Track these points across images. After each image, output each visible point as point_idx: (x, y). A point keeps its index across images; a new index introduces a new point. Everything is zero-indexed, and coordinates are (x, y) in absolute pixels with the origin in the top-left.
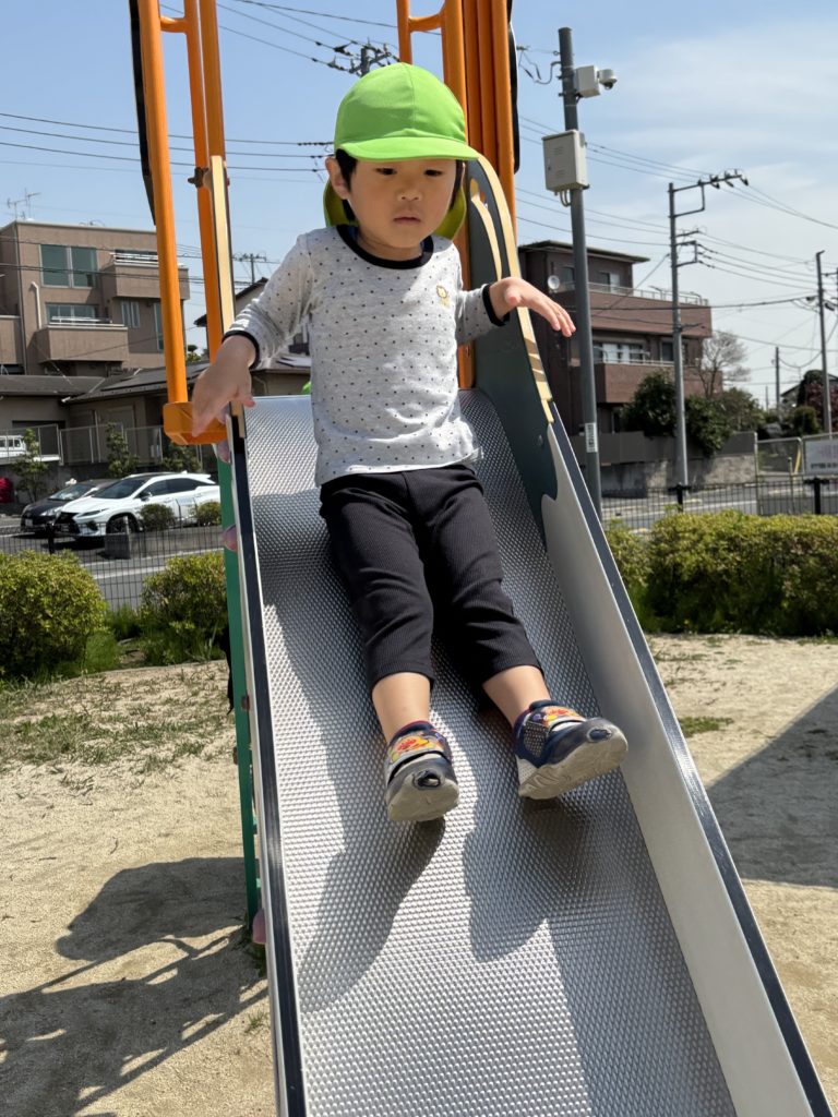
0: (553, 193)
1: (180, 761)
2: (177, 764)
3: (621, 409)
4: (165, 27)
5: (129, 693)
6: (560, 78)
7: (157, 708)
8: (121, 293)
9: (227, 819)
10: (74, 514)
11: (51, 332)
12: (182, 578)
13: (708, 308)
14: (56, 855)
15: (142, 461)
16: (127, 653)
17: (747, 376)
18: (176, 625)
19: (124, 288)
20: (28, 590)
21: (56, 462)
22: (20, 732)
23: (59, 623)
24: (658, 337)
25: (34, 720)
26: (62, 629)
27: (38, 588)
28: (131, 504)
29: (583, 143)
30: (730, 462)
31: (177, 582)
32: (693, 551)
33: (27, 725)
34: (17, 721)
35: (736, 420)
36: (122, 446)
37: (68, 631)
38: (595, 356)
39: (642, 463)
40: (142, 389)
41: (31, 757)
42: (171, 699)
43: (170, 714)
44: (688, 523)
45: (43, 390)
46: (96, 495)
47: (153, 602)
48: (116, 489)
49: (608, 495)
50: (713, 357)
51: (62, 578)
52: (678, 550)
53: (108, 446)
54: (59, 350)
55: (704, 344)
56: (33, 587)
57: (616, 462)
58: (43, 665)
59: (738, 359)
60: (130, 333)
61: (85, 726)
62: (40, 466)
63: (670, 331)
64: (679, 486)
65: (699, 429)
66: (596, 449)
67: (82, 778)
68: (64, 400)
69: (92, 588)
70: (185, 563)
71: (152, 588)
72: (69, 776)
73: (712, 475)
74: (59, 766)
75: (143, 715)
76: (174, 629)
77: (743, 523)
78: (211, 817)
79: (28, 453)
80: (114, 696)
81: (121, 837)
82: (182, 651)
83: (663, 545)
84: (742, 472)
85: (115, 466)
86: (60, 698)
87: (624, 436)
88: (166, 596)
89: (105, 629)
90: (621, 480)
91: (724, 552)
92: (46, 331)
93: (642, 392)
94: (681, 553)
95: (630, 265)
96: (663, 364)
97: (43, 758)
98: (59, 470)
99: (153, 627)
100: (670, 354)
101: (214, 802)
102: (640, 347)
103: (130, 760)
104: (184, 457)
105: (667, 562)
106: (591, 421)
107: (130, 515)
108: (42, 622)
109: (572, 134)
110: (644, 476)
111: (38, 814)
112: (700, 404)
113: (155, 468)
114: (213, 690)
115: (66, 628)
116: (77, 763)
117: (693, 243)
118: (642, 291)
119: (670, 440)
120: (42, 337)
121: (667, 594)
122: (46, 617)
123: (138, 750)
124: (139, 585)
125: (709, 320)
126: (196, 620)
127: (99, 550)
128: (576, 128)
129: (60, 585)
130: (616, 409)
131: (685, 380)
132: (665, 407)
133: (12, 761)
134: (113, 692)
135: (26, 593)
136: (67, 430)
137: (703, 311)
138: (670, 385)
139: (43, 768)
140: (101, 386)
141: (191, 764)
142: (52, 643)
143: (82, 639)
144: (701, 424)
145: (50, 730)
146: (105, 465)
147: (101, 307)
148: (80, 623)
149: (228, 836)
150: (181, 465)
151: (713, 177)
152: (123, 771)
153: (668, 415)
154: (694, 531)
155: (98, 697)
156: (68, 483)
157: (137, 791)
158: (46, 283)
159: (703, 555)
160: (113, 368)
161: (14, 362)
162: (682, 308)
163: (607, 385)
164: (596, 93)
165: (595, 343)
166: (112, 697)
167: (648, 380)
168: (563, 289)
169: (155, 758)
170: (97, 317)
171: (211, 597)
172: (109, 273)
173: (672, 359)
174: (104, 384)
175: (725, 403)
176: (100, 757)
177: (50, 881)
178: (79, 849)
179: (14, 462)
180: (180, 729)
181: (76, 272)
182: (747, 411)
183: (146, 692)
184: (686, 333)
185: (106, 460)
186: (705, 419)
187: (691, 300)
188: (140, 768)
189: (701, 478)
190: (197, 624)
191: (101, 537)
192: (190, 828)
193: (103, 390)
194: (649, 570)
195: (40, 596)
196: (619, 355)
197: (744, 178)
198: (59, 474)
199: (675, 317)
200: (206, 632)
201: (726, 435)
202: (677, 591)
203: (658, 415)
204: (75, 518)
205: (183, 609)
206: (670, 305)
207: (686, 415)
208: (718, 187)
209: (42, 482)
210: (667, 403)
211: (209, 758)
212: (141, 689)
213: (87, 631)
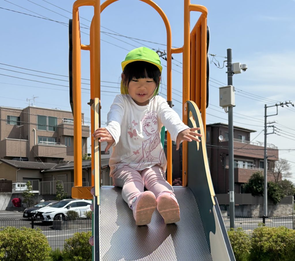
0: (222, 108)
3: (244, 185)
4: (83, 48)
6: (227, 66)
8: (65, 134)
10: (43, 213)
11: (39, 146)
12: (79, 240)
13: (277, 150)
15: (69, 195)
17: (291, 176)
18: (75, 257)
19: (66, 132)
20: (23, 242)
21: (37, 193)
23: (33, 255)
24: (258, 160)
26: (34, 257)
27: (26, 241)
28: (63, 210)
29: (234, 90)
30: (283, 206)
31: (77, 241)
32: (268, 241)
35: (286, 191)
36: (62, 189)
37: (36, 258)
38: (234, 165)
39: (251, 205)
40: (70, 168)
44: (267, 231)
45: (34, 167)
46: (51, 206)
47: (68, 249)
48: (58, 204)
49: (237, 217)
50: (278, 168)
51: (35, 238)
52: (262, 241)
53: (57, 188)
54: (42, 153)
55: (275, 163)
56: (25, 241)
57: (241, 204)
59: (288, 169)
60: (68, 148)
62: (32, 194)
63: (263, 158)
64: (264, 216)
65: (272, 194)
66: (233, 201)
68: (42, 171)
69: (46, 242)
70: (80, 235)
71: (68, 243)
73: (276, 211)
76: (75, 259)
77: (287, 232)
79: (28, 190)
83: (257, 238)
84: (288, 211)
85: (58, 196)
87: (244, 195)
88: (73, 247)
89: (50, 257)
90: (242, 211)
91: (279, 243)
92: (37, 146)
93: (251, 180)
94: (263, 242)
95: (249, 133)
96: (260, 170)
98: (38, 196)
99: (67, 257)
100: (263, 166)
102: (252, 163)
105: (258, 245)
106: (232, 190)
107: (63, 214)
108: (27, 254)
109: (230, 87)
110: (251, 210)
112: (273, 185)
115: (35, 256)
117: (273, 126)
118: (253, 143)
119: (261, 197)
120: (36, 148)
121: (258, 257)
122: (29, 252)
124: (63, 241)
125: (277, 154)
127: (50, 226)
128: (232, 85)
129: (35, 240)
130: (242, 185)
131: (268, 176)
132: (260, 185)
135: (22, 243)
136: (42, 182)
137: (275, 151)
138: (262, 177)
144: (273, 192)
146: (55, 195)
147: (57, 138)
148: (41, 255)
151: (281, 103)
153: (261, 188)
154: (269, 234)
156: (41, 201)
158: (38, 129)
159: (272, 243)
160: (60, 161)
161: (25, 156)
162: (267, 150)
163: (239, 176)
164: (239, 72)
165: (235, 160)
167: (254, 175)
168: (225, 140)
170: (56, 142)
171: (89, 248)
172: (61, 127)
173: (263, 168)
174: (57, 166)
175: (282, 184)
179: (22, 193)
181: (49, 126)
182: (291, 188)
184: (269, 158)
185: (55, 193)
186: (275, 190)
187: (271, 147)
189: (272, 212)
190: (83, 257)
191: (51, 222)
193: (56, 168)
194: (251, 247)
195: (27, 244)
196: (244, 165)
197: (292, 104)
198: (38, 198)
199: (265, 153)
201: (282, 197)
202: (261, 256)
203: (257, 188)
204: (43, 214)
205: (79, 251)
206: (264, 149)
207: (267, 189)
208: (283, 106)
209: (32, 200)
210: (261, 184)
213: (43, 258)
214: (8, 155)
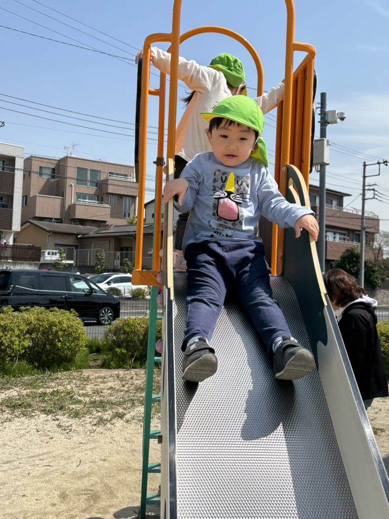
1: (114, 421)
2: (112, 422)
3: (334, 263)
4: (151, 93)
5: (93, 382)
6: (319, 114)
7: (105, 391)
8: (110, 191)
9: (133, 455)
11: (77, 206)
12: (123, 328)
13: (379, 220)
14: (51, 464)
15: (110, 267)
16: (94, 360)
18: (117, 350)
19: (111, 189)
20: (53, 328)
21: (72, 264)
22: (41, 397)
23: (65, 345)
24: (353, 231)
25: (48, 391)
26: (66, 347)
27: (58, 327)
28: (103, 286)
29: (328, 144)
30: (384, 292)
31: (121, 329)
33: (45, 394)
34: (40, 391)
35: (388, 273)
36: (102, 259)
37: (69, 349)
40: (114, 234)
41: (44, 410)
42: (112, 387)
43: (111, 395)
45: (70, 231)
47: (108, 338)
50: (379, 243)
51: (69, 323)
53: (96, 259)
54: (79, 215)
55: (375, 237)
56: (55, 326)
58: (55, 364)
60: (112, 209)
61: (72, 397)
62: (65, 265)
63: (360, 229)
65: (370, 276)
67: (67, 425)
68: (79, 236)
69: (82, 329)
70: (125, 321)
71: (109, 331)
72: (61, 423)
74: (57, 417)
75: (98, 394)
76: (117, 351)
78: (126, 453)
79: (60, 259)
80: (86, 382)
81: (82, 458)
82: (119, 363)
85: (98, 268)
86: (61, 381)
88: (115, 336)
89: (85, 349)
92: (75, 205)
93: (344, 256)
95: (342, 197)
96: (355, 244)
97: (50, 412)
98: (73, 267)
99: (107, 349)
100: (359, 240)
101: (128, 445)
102: (345, 235)
103: (90, 418)
104: (129, 267)
108: (57, 343)
109: (323, 140)
111: (45, 441)
112: (372, 264)
113: (115, 271)
114: (132, 384)
115: (68, 347)
116: (66, 416)
117: (373, 190)
118: (347, 210)
120: (72, 207)
122: (59, 341)
123: (95, 413)
125: (378, 225)
126: (127, 348)
128: (325, 138)
129: (68, 326)
130: (331, 262)
131: (365, 252)
132: (354, 264)
133: (35, 411)
134: (85, 380)
135: (52, 329)
136: (79, 250)
137: (376, 221)
138: (358, 254)
139: (50, 417)
140: (96, 231)
141: (119, 423)
142: (61, 353)
143: (74, 353)
144: (372, 273)
145: (55, 398)
146: (94, 267)
147: (100, 196)
148: (74, 345)
149: (133, 465)
150: (127, 270)
151: (385, 160)
152: (87, 423)
153: (356, 268)
155: (78, 383)
157: (92, 434)
158: (77, 184)
160: (102, 224)
161: (59, 217)
162: (366, 219)
164: (336, 122)
166: (85, 383)
167: (347, 251)
169: (102, 418)
170: (98, 200)
171: (136, 338)
172: (105, 183)
173: (359, 242)
174: (98, 231)
175: (383, 264)
176: (76, 415)
177: (47, 478)
178: (62, 462)
179: (53, 262)
180: (115, 404)
181: (91, 182)
183: (101, 382)
184: (367, 230)
185: (94, 265)
186: (374, 271)
187: (371, 216)
188: (95, 423)
190: (127, 351)
192: (116, 458)
193: (96, 233)
195: (58, 331)
196: (334, 238)
198: (73, 270)
199: (362, 223)
200: (131, 355)
201: (383, 280)
203: (351, 267)
205: (122, 342)
206: (361, 217)
207: (364, 268)
208: (387, 165)
210: (356, 262)
211: (127, 421)
212: (99, 380)
213: (77, 349)
214: (37, 215)
